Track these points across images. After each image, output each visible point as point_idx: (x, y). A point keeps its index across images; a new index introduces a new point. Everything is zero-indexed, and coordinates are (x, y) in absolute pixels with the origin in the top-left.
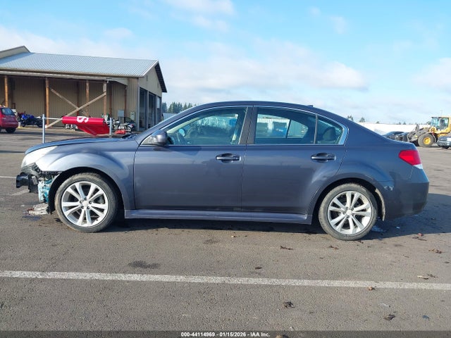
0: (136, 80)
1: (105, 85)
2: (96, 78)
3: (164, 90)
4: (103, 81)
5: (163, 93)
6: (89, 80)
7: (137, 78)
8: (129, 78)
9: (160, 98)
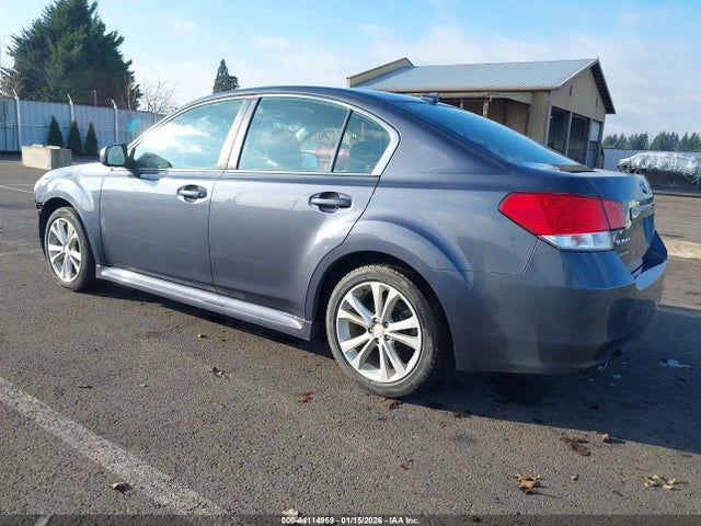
0: (546, 94)
1: (486, 105)
2: (474, 95)
3: (610, 109)
4: (484, 98)
5: (607, 116)
6: (464, 99)
7: (549, 91)
8: (534, 92)
9: (601, 124)
